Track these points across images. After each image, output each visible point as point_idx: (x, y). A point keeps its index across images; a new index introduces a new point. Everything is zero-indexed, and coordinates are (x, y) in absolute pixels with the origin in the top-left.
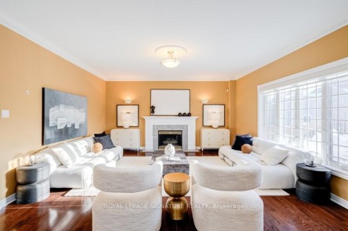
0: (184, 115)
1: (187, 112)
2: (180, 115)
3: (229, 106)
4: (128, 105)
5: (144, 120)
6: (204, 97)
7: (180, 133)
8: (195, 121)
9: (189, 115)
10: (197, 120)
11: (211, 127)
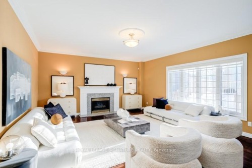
0: (111, 85)
1: (113, 83)
2: (108, 85)
3: (140, 79)
4: (63, 76)
5: (79, 90)
6: (125, 73)
7: (108, 99)
8: (118, 89)
9: (115, 85)
10: (120, 89)
11: (129, 94)
